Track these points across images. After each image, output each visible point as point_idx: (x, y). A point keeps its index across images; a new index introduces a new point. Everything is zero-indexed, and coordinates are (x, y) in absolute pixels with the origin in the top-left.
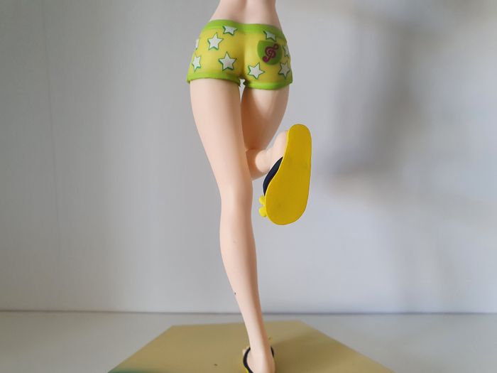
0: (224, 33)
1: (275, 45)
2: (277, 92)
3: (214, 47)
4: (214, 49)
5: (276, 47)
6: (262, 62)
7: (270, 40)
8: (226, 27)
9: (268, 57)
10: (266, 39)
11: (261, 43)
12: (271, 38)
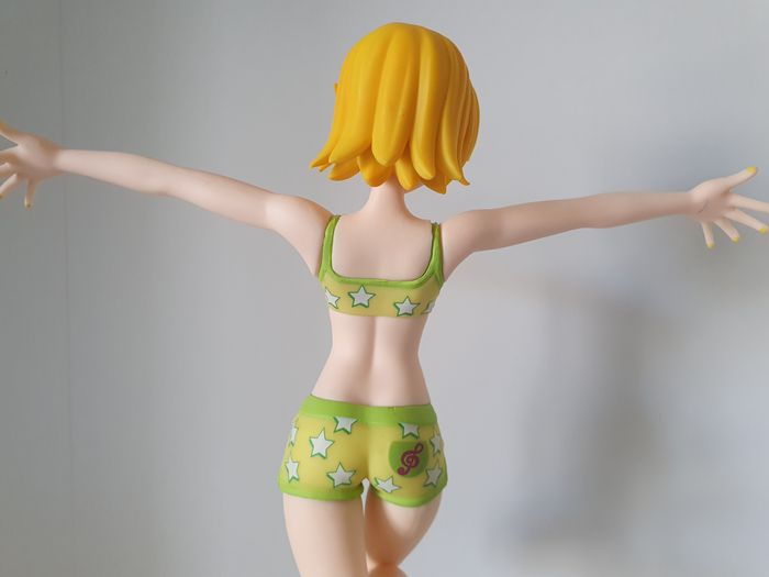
0: (335, 431)
1: (419, 444)
2: (422, 508)
3: (319, 454)
4: (318, 457)
5: (419, 448)
6: (397, 476)
7: (410, 439)
8: (339, 419)
9: (406, 468)
10: (404, 437)
11: (394, 446)
12: (411, 434)
